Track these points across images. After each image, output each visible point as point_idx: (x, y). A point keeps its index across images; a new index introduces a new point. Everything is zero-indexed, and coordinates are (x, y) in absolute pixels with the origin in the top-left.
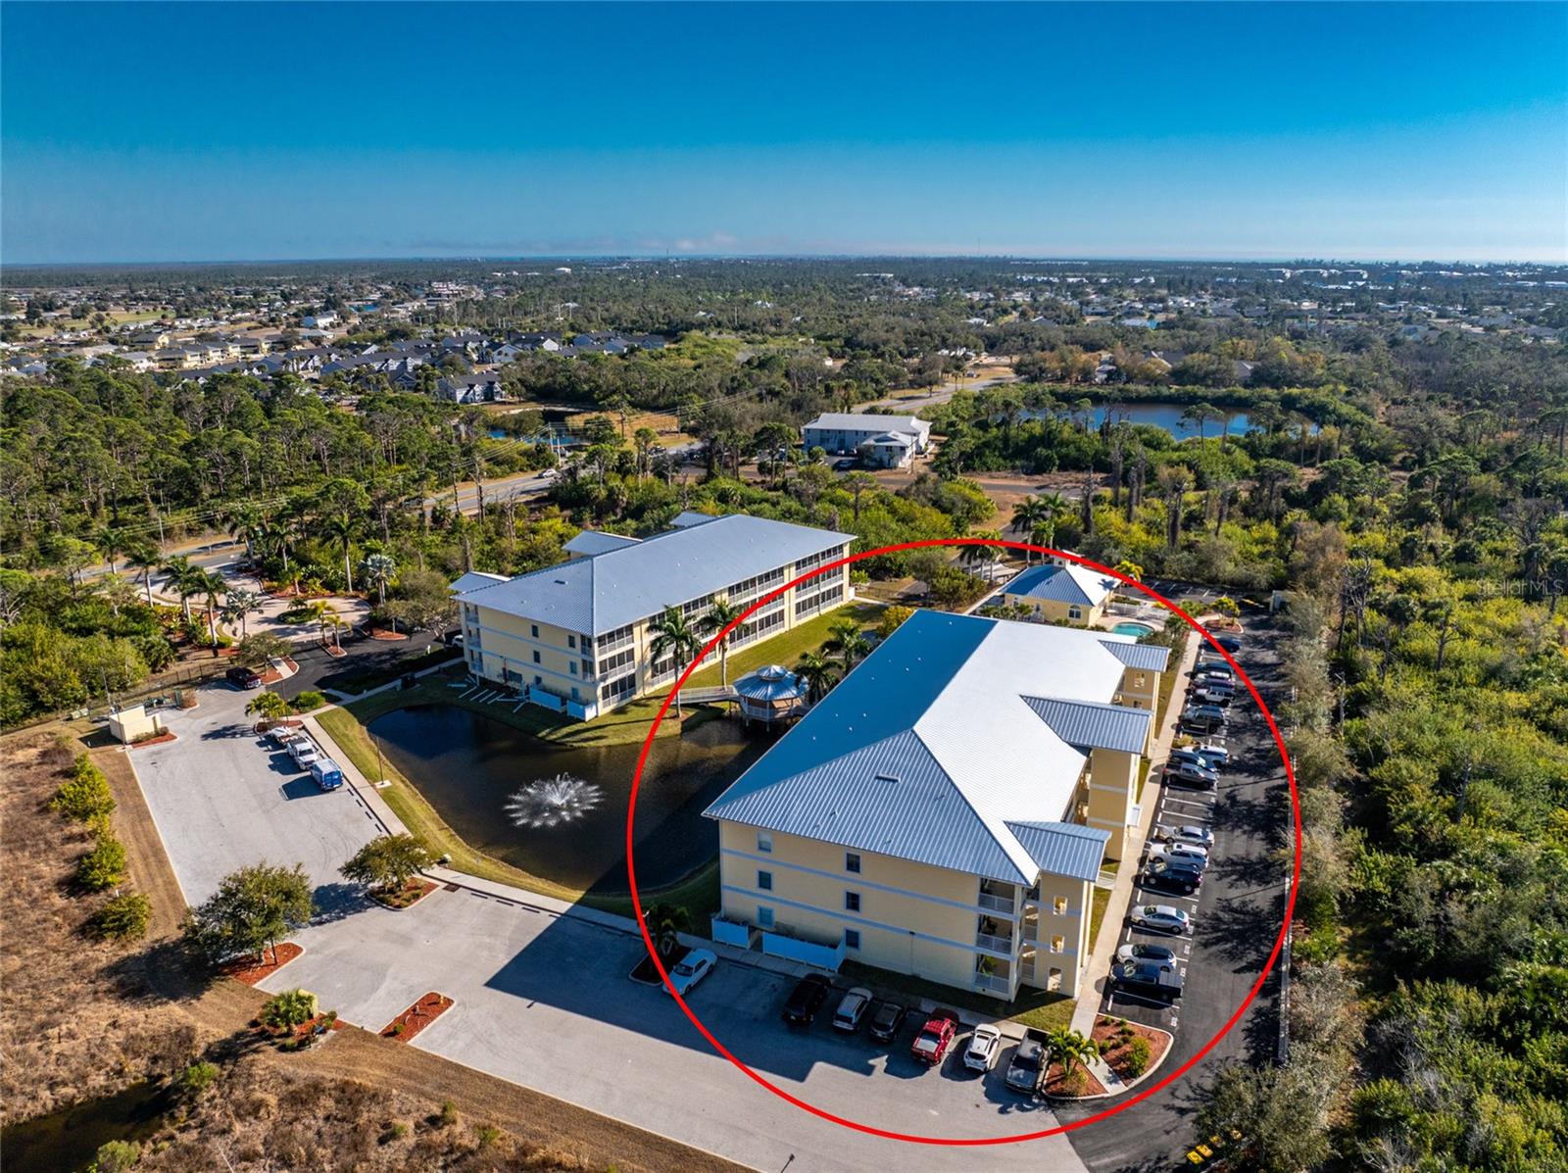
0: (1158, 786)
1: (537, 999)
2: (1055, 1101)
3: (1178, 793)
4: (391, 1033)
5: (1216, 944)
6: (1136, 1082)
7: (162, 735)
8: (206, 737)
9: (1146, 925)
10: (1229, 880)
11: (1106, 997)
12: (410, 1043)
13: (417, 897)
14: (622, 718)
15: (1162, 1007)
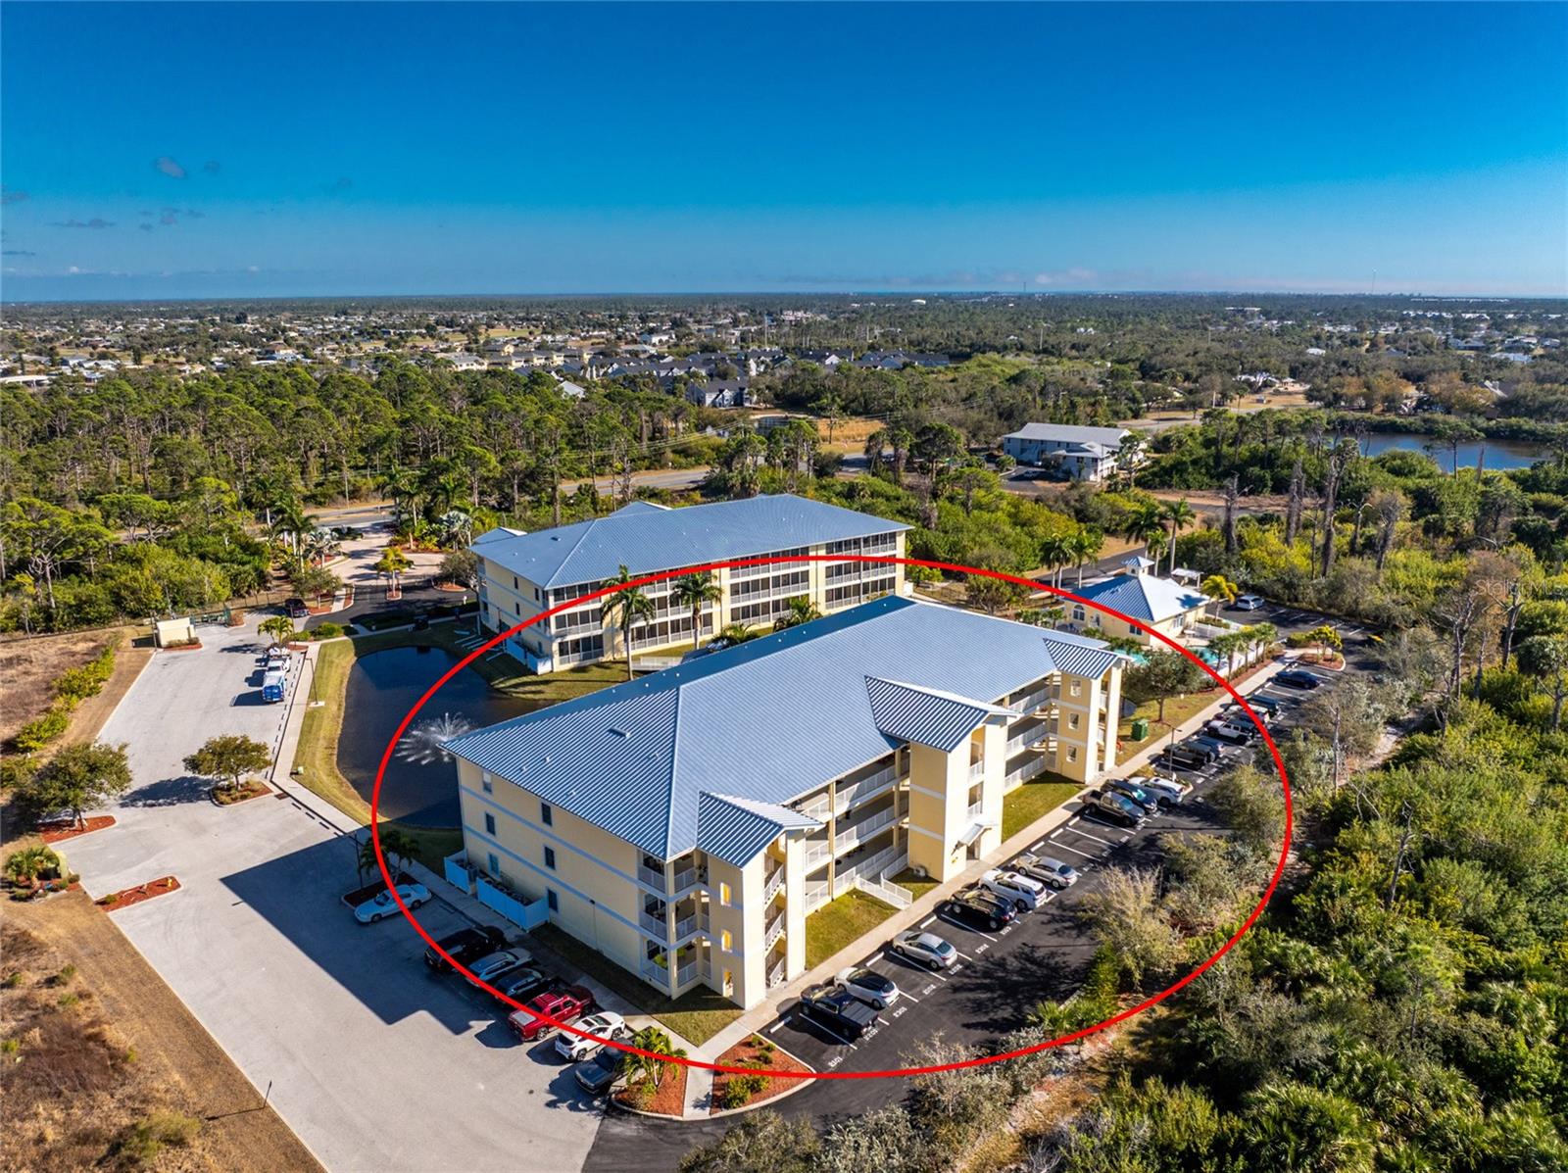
0: (1070, 814)
1: (246, 900)
2: (616, 1109)
3: (1089, 825)
4: (102, 903)
5: (970, 990)
6: (725, 1113)
7: (193, 643)
8: (224, 650)
9: (904, 954)
10: (1057, 926)
11: (781, 1018)
12: (110, 914)
13: (244, 797)
14: (576, 676)
15: (836, 1042)
